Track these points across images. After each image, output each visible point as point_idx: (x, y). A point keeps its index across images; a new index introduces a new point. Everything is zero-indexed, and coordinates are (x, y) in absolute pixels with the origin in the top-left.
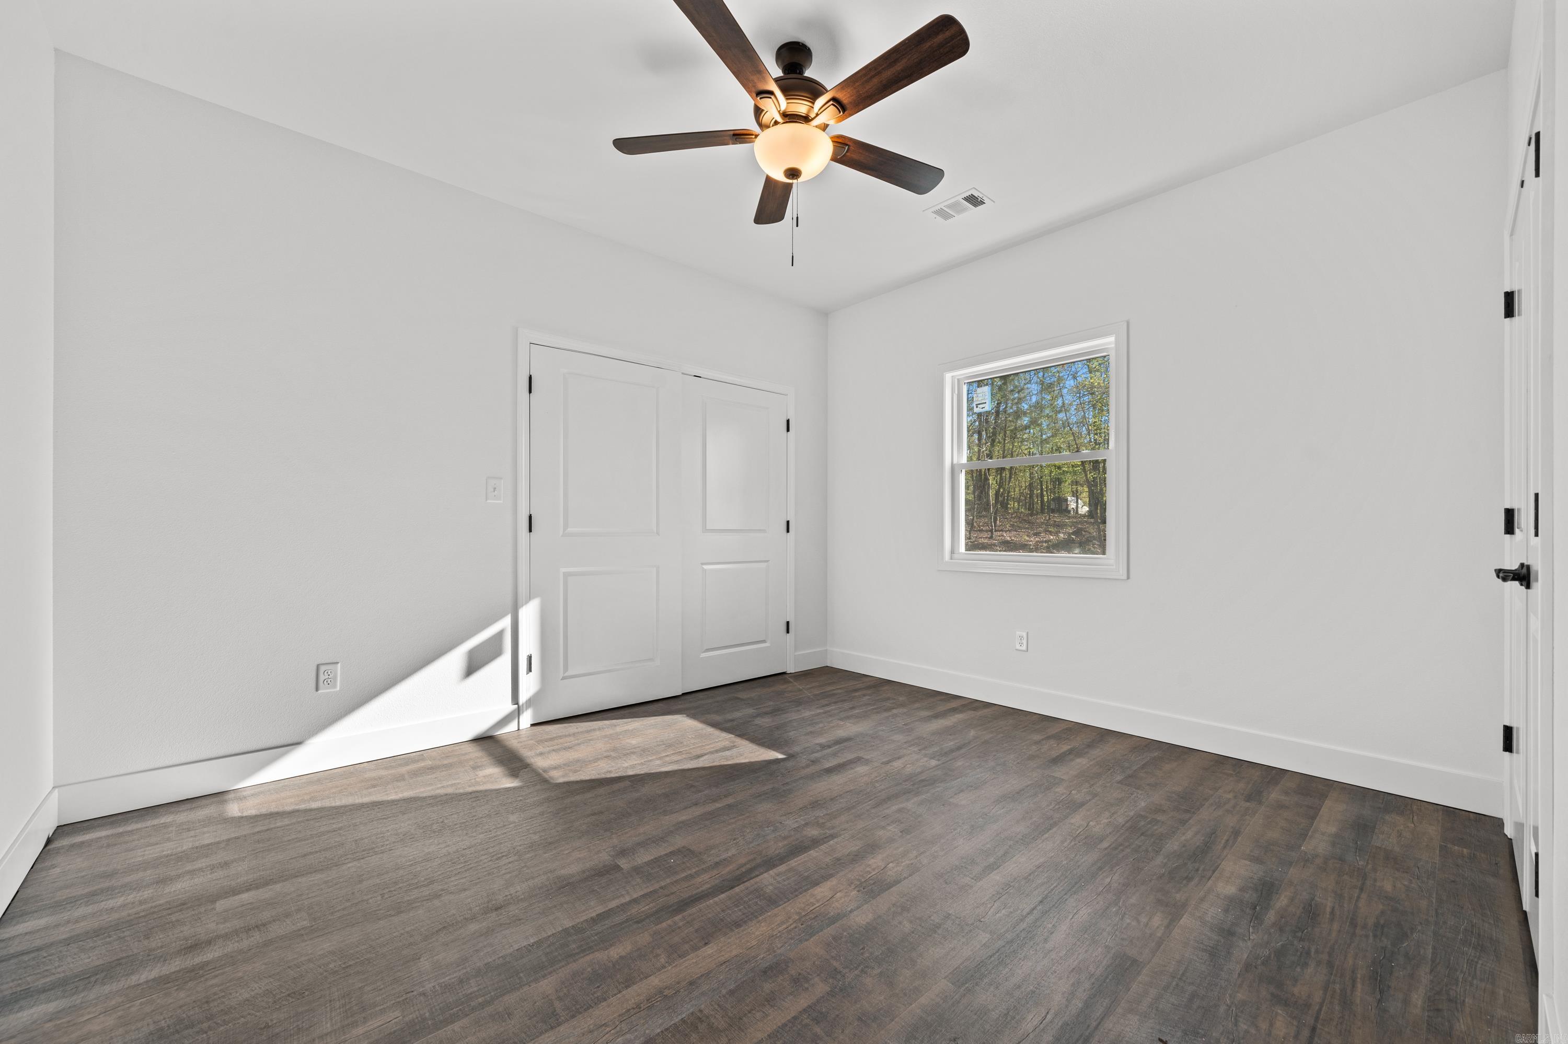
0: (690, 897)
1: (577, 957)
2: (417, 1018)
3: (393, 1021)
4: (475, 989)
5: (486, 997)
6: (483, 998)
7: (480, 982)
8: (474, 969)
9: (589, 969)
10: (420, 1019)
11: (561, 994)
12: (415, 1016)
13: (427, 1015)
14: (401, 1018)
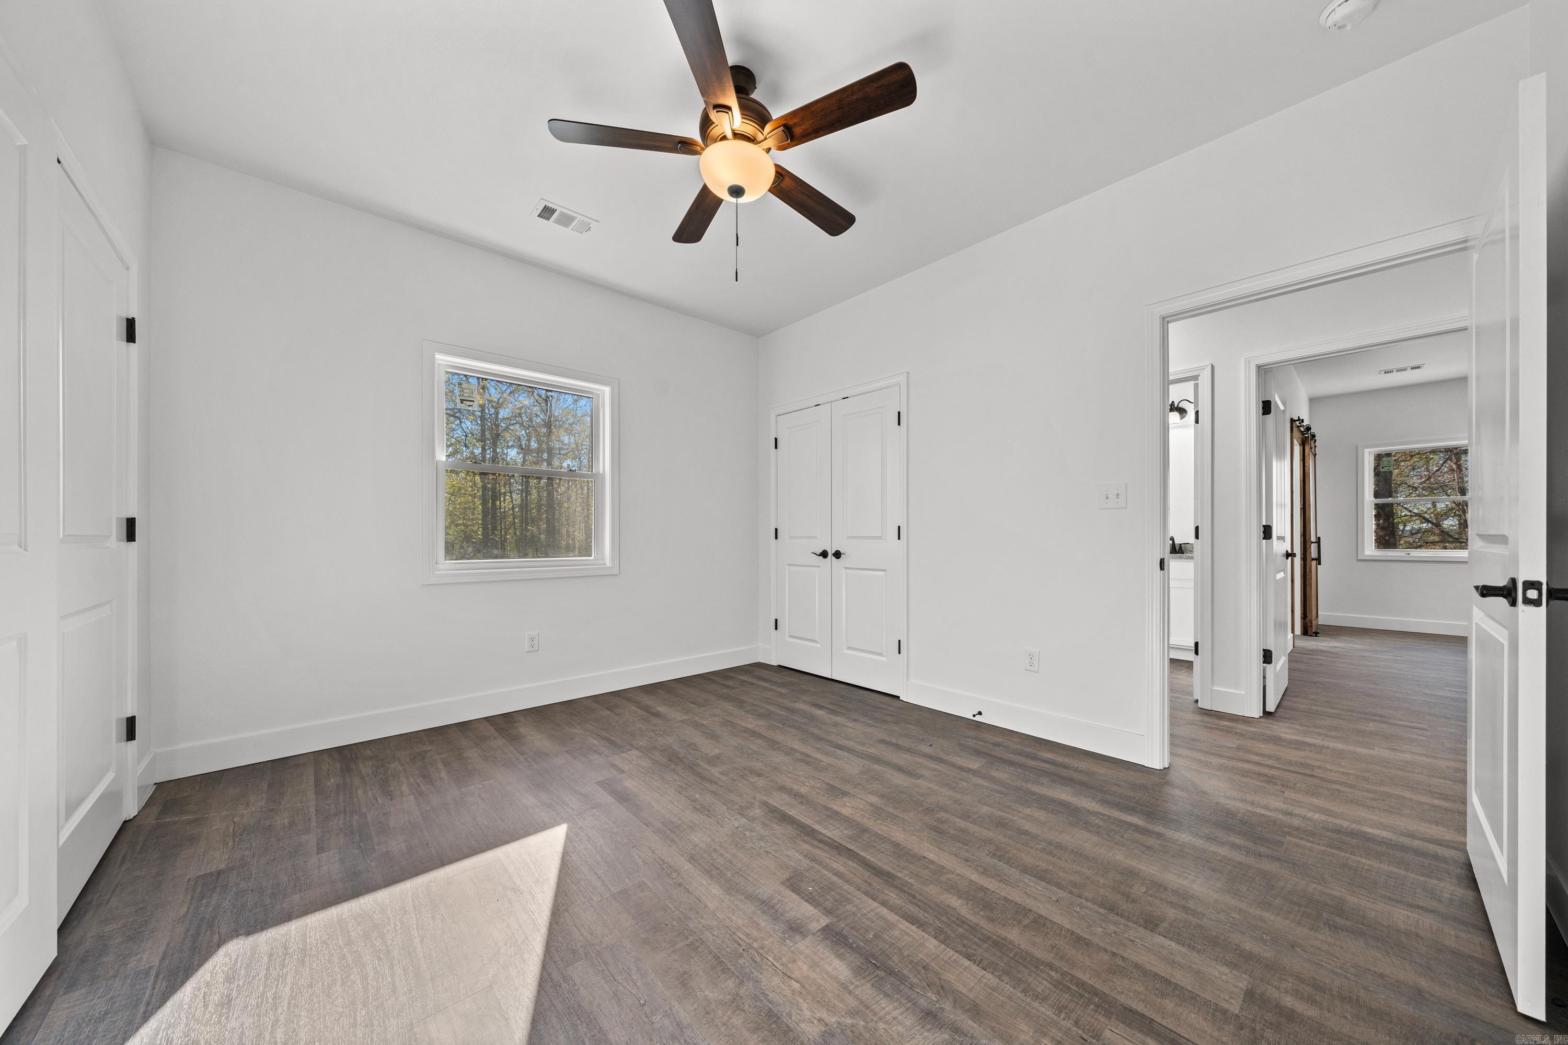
0: (868, 870)
1: (973, 924)
2: (1100, 1013)
3: (1117, 1031)
4: (1045, 982)
5: (1047, 971)
6: (1050, 973)
7: (1037, 983)
8: (1025, 996)
9: (982, 913)
10: (1100, 1010)
11: (1015, 923)
12: (1100, 1017)
13: (1092, 1007)
14: (1109, 1027)
